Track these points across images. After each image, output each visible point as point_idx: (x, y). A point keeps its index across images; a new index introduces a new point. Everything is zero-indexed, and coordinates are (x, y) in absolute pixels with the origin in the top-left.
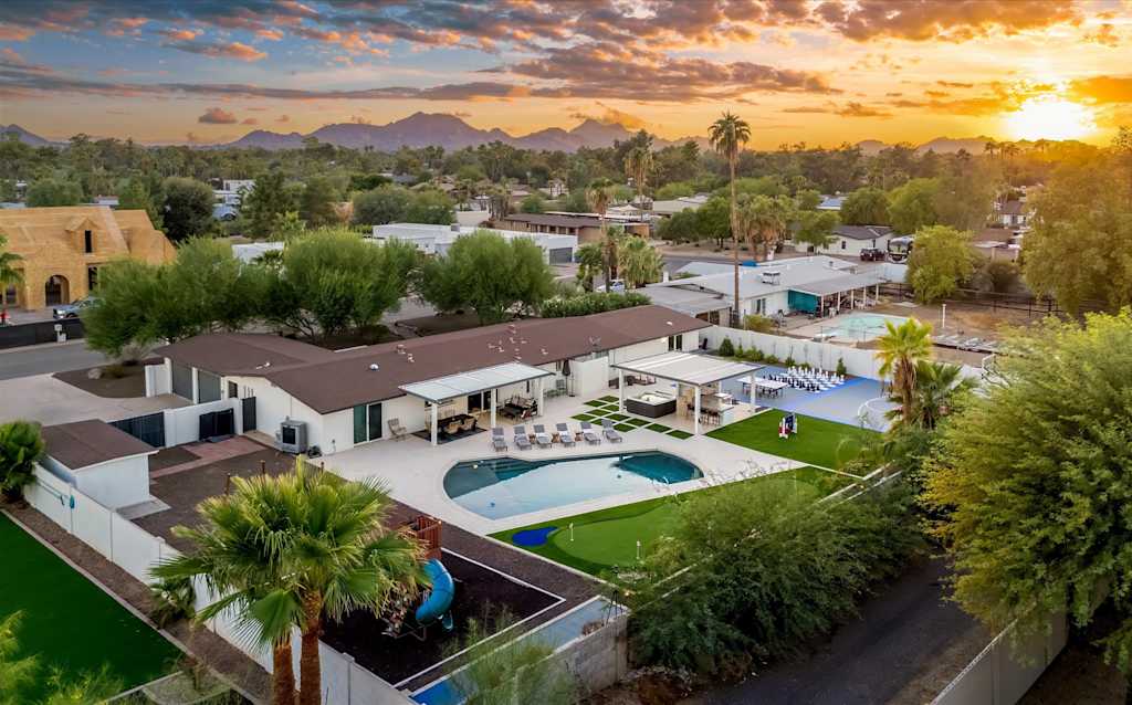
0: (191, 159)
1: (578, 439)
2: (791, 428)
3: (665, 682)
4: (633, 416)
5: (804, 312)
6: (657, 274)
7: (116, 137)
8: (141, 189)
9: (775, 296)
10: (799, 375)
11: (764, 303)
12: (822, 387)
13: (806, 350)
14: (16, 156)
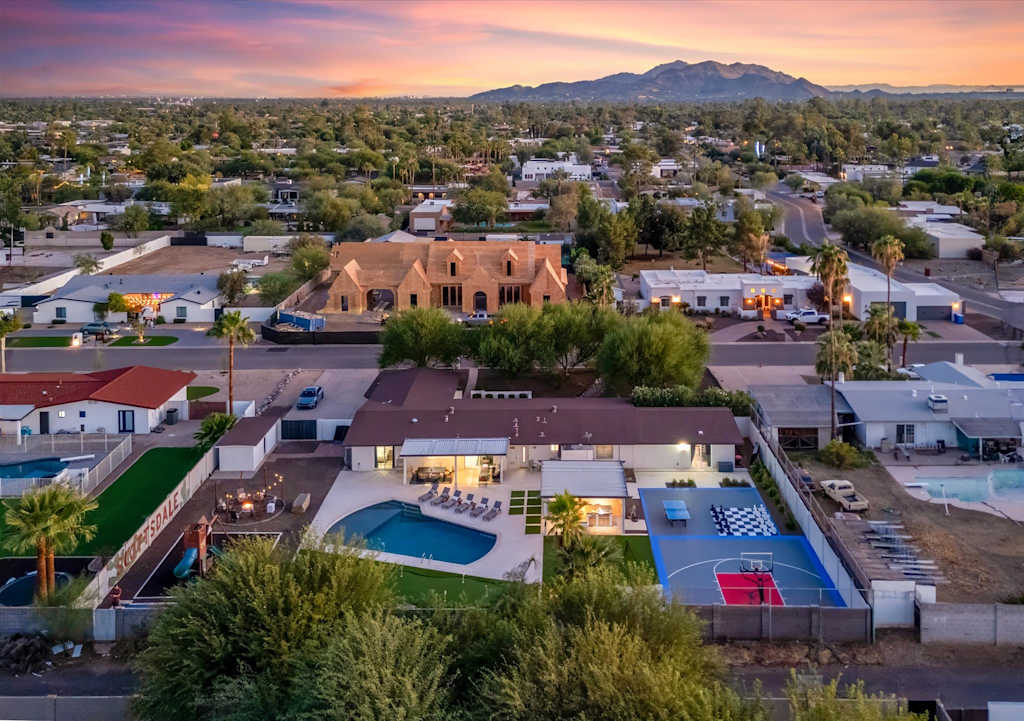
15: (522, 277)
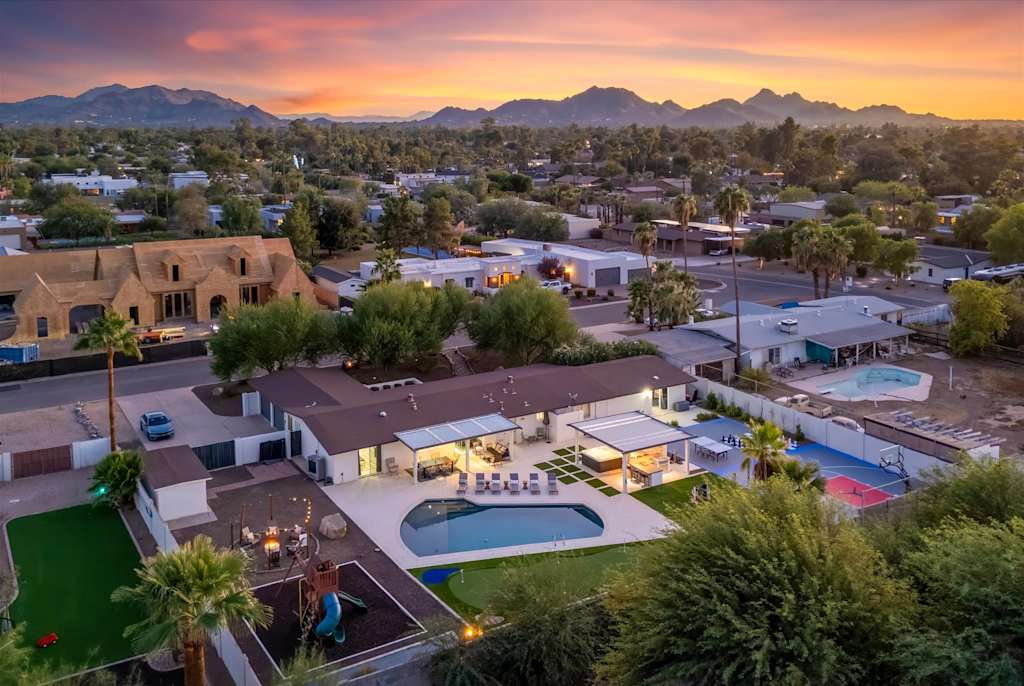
1: (524, 489)
4: (582, 469)
9: (792, 345)
11: (778, 352)
15: (261, 275)
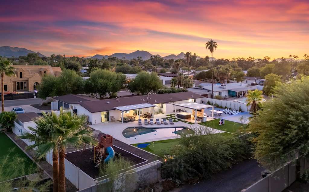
0: (78, 60)
1: (162, 123)
2: (223, 123)
3: (171, 183)
4: (178, 119)
5: (233, 96)
6: (192, 85)
7: (61, 54)
8: (62, 63)
9: (224, 92)
10: (228, 111)
11: (221, 93)
12: (234, 114)
13: (230, 104)
14: (34, 57)
